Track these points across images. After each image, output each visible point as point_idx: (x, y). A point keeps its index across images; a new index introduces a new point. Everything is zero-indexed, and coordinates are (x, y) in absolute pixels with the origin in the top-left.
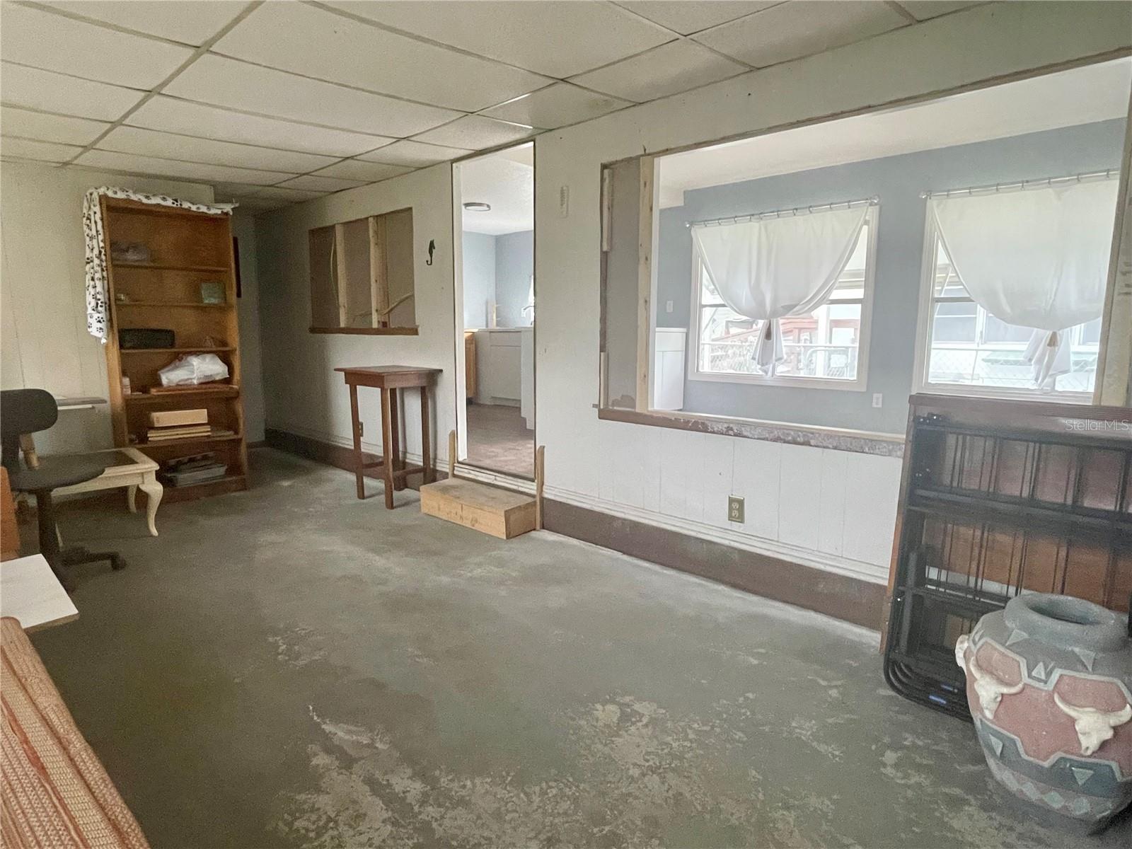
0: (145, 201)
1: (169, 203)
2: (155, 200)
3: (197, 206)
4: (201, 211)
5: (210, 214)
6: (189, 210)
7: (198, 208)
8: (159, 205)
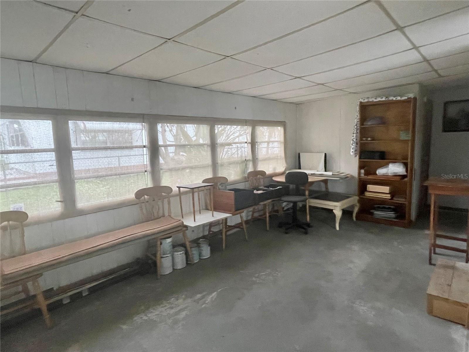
0: (375, 100)
1: (384, 99)
2: (379, 99)
3: (395, 98)
4: (397, 99)
5: (402, 100)
6: (393, 100)
7: (396, 98)
8: (380, 101)
